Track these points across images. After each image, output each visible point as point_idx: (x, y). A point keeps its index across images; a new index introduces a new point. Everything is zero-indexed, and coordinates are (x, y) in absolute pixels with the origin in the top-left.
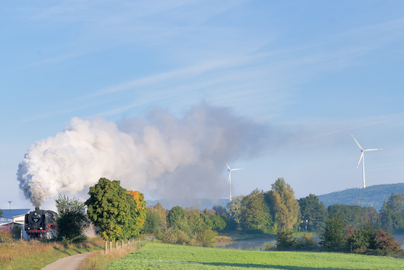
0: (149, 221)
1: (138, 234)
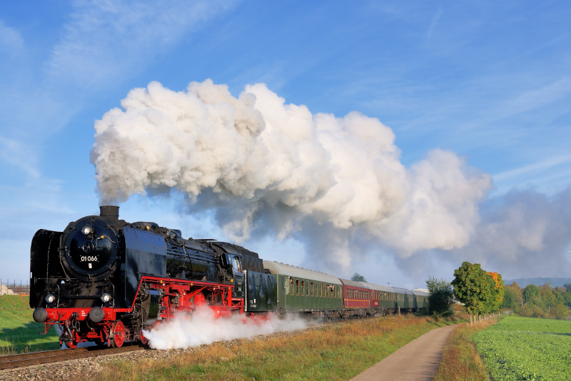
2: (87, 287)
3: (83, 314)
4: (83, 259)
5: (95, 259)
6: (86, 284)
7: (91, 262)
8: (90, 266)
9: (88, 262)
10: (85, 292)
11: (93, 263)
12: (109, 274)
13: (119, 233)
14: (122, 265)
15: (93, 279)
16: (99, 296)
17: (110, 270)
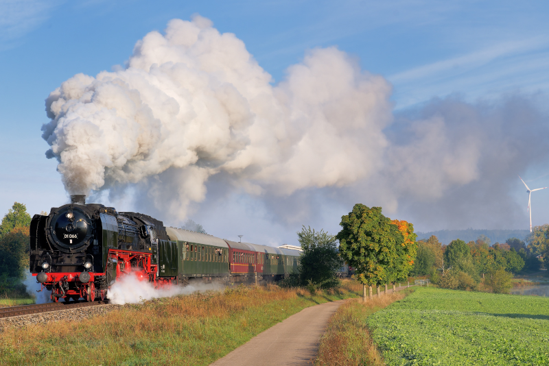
0: (421, 260)
1: (407, 276)
4: (66, 236)
5: (75, 236)
6: (67, 255)
7: (71, 239)
8: (71, 242)
12: (85, 248)
13: (93, 217)
14: (95, 241)
15: (73, 251)
16: (80, 264)
17: (86, 244)
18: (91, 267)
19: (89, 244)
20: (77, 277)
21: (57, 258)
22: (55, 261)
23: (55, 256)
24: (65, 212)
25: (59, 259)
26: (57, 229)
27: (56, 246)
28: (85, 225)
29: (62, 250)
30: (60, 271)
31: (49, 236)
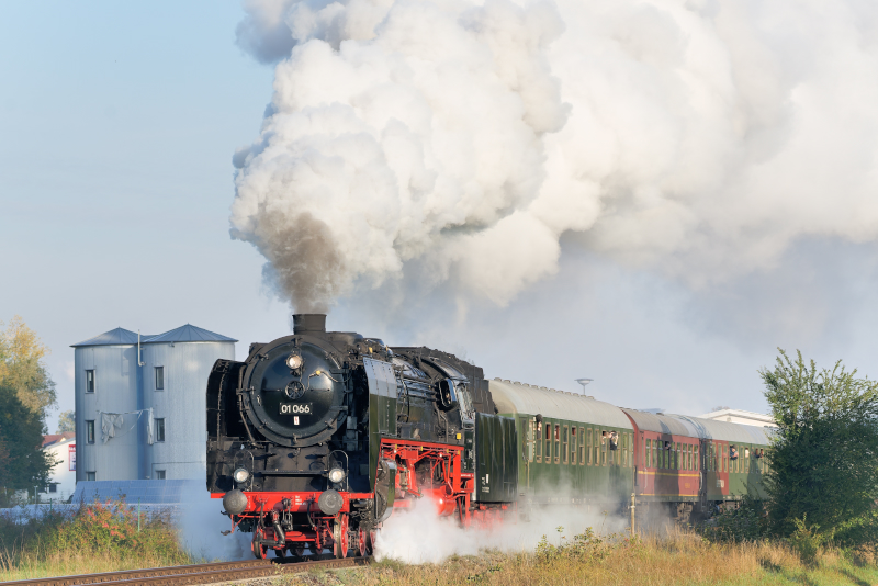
2: (291, 456)
3: (298, 502)
4: (285, 409)
5: (306, 409)
6: (288, 452)
7: (296, 415)
8: (296, 421)
9: (293, 415)
10: (288, 465)
11: (302, 416)
12: (327, 435)
13: (345, 365)
14: (349, 419)
15: (299, 443)
16: (317, 472)
17: (329, 428)
18: (343, 481)
19: (335, 426)
20: (312, 502)
21: (265, 457)
22: (261, 463)
23: (260, 453)
24: (283, 354)
25: (269, 459)
26: (264, 393)
27: (262, 431)
28: (327, 383)
29: (277, 440)
30: (272, 488)
31: (247, 408)
